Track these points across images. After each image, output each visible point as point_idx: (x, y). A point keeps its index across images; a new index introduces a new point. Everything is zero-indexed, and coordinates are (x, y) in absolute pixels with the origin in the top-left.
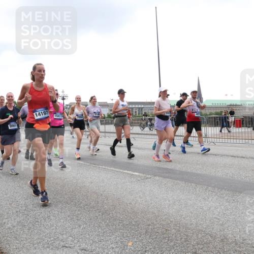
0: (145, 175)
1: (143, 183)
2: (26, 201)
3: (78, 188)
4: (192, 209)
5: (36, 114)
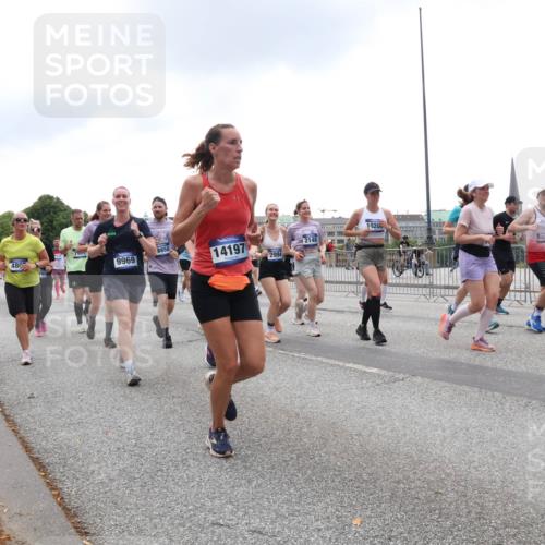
0: (391, 373)
1: (388, 392)
2: (139, 426)
3: (249, 399)
4: (493, 449)
5: (216, 250)
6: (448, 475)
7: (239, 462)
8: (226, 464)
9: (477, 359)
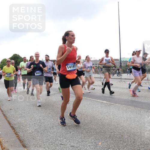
0: (110, 103)
1: (109, 108)
2: (40, 117)
4: (138, 124)
5: (68, 67)
6: (125, 131)
7: (68, 127)
8: (64, 128)
9: (134, 99)
